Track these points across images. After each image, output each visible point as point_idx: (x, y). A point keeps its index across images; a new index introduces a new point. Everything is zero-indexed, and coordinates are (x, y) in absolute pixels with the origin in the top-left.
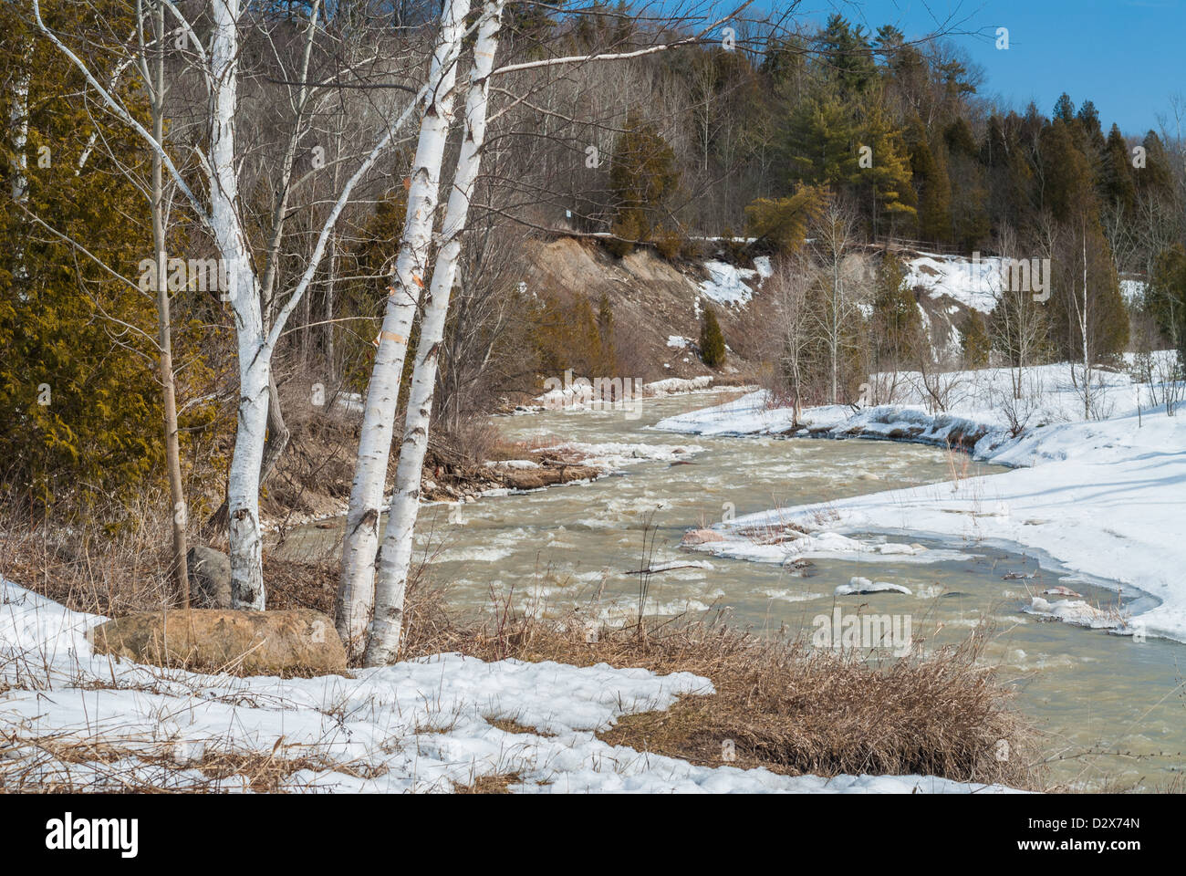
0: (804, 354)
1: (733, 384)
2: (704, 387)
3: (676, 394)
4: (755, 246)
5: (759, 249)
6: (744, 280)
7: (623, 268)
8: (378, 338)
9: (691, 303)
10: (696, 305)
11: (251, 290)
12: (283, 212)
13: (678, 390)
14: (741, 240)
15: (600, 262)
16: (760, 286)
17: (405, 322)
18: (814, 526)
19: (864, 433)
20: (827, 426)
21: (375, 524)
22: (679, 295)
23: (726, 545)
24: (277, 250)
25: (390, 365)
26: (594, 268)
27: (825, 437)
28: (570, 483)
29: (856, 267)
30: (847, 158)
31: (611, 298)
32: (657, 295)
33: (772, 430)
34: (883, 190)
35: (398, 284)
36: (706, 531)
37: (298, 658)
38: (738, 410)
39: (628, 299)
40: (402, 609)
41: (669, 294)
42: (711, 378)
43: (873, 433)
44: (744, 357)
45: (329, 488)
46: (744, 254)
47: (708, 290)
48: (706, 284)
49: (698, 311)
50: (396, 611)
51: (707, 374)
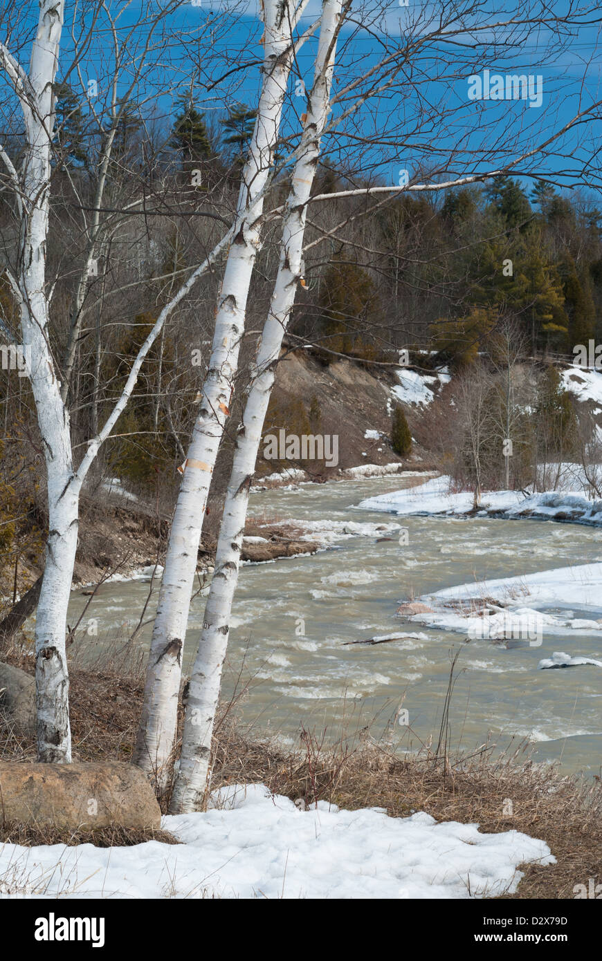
0: (483, 449)
1: (419, 470)
2: (395, 472)
3: (372, 477)
4: (436, 357)
5: (441, 360)
6: (427, 385)
7: (329, 374)
8: (183, 466)
9: (384, 403)
10: (388, 405)
11: (61, 421)
12: (77, 333)
13: (373, 474)
14: (425, 352)
15: (310, 368)
16: (440, 390)
17: (210, 450)
18: (509, 600)
19: (533, 514)
20: (502, 508)
21: (179, 654)
22: (374, 397)
23: (435, 617)
24: (70, 370)
25: (195, 493)
26: (306, 373)
27: (500, 517)
28: (294, 556)
29: (518, 376)
30: (512, 287)
31: (319, 398)
32: (357, 396)
33: (457, 511)
34: (540, 313)
35: (204, 412)
36: (416, 603)
37: (111, 817)
38: (427, 493)
39: (333, 400)
40: (210, 748)
41: (366, 396)
42: (400, 464)
43: (541, 515)
44: (427, 448)
45: (94, 560)
46: (427, 364)
47: (399, 393)
48: (397, 388)
49: (390, 409)
50: (205, 749)
51: (397, 461)
